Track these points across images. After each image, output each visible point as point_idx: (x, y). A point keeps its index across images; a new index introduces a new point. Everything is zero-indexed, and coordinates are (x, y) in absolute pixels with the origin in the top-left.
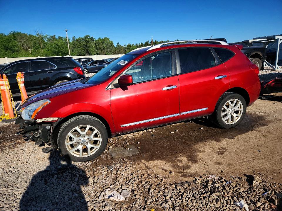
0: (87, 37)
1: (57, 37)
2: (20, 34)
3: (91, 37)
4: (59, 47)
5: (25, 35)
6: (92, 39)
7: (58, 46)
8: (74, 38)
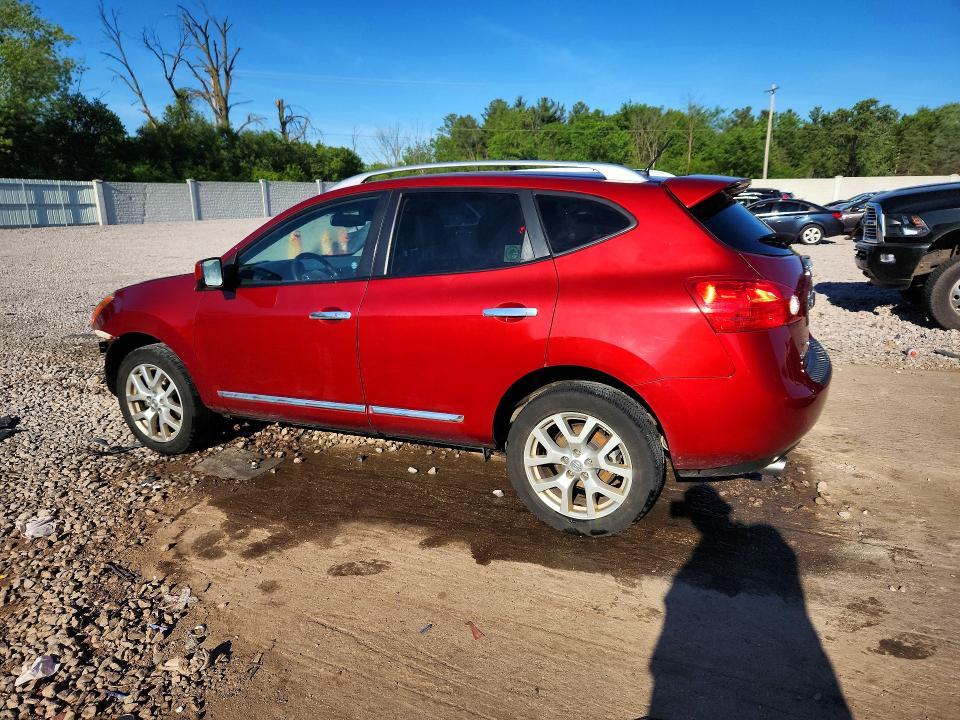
0: (864, 107)
1: (756, 113)
2: (641, 111)
3: (880, 105)
4: (744, 149)
5: (656, 111)
6: (886, 116)
7: (741, 143)
8: (815, 114)
